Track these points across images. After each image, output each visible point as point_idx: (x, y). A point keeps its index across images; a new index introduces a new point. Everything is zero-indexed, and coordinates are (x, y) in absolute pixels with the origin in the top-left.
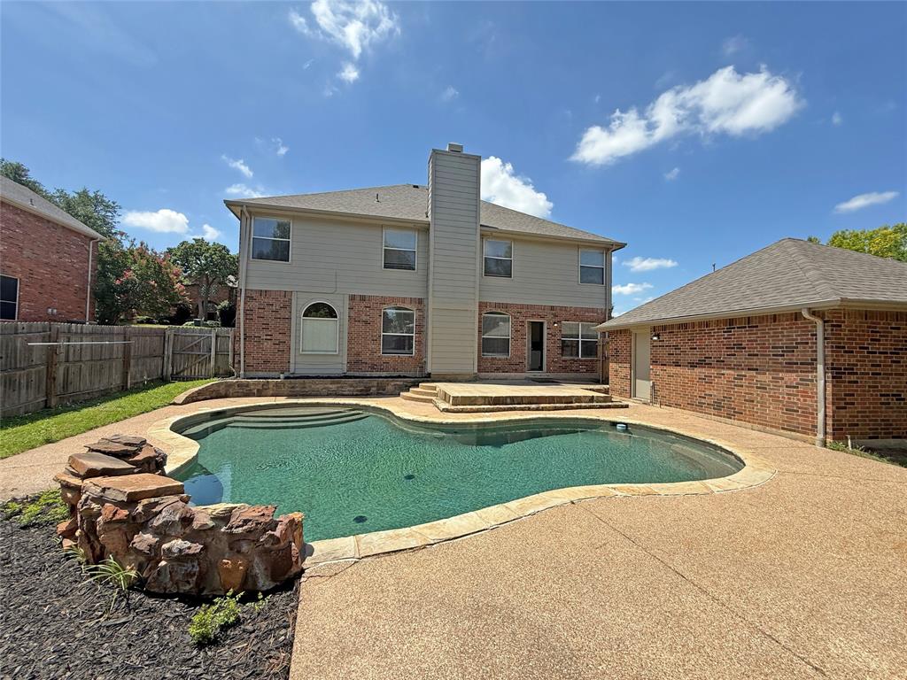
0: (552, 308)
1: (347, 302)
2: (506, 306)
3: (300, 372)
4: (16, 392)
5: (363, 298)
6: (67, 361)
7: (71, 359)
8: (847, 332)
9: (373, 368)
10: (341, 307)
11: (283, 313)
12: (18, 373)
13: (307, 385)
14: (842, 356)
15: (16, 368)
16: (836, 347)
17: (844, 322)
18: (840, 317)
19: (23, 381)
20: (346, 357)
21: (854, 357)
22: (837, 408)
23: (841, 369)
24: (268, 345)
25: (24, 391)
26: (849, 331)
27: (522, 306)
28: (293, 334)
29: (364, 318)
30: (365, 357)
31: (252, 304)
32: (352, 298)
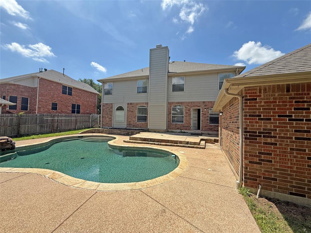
0: (204, 102)
1: (127, 105)
2: (182, 103)
3: (115, 127)
4: (44, 129)
5: (131, 104)
6: (58, 122)
7: (59, 121)
8: (263, 104)
9: (134, 126)
10: (125, 107)
11: (111, 110)
12: (44, 124)
13: (113, 131)
14: (257, 122)
15: (43, 123)
16: (250, 116)
17: (260, 96)
18: (256, 93)
19: (46, 126)
20: (126, 123)
21: (272, 123)
22: (250, 162)
23: (256, 132)
24: (107, 119)
25: (45, 128)
26: (265, 102)
27: (189, 103)
28: (113, 116)
29: (131, 110)
30: (132, 123)
31: (104, 107)
32: (128, 104)
